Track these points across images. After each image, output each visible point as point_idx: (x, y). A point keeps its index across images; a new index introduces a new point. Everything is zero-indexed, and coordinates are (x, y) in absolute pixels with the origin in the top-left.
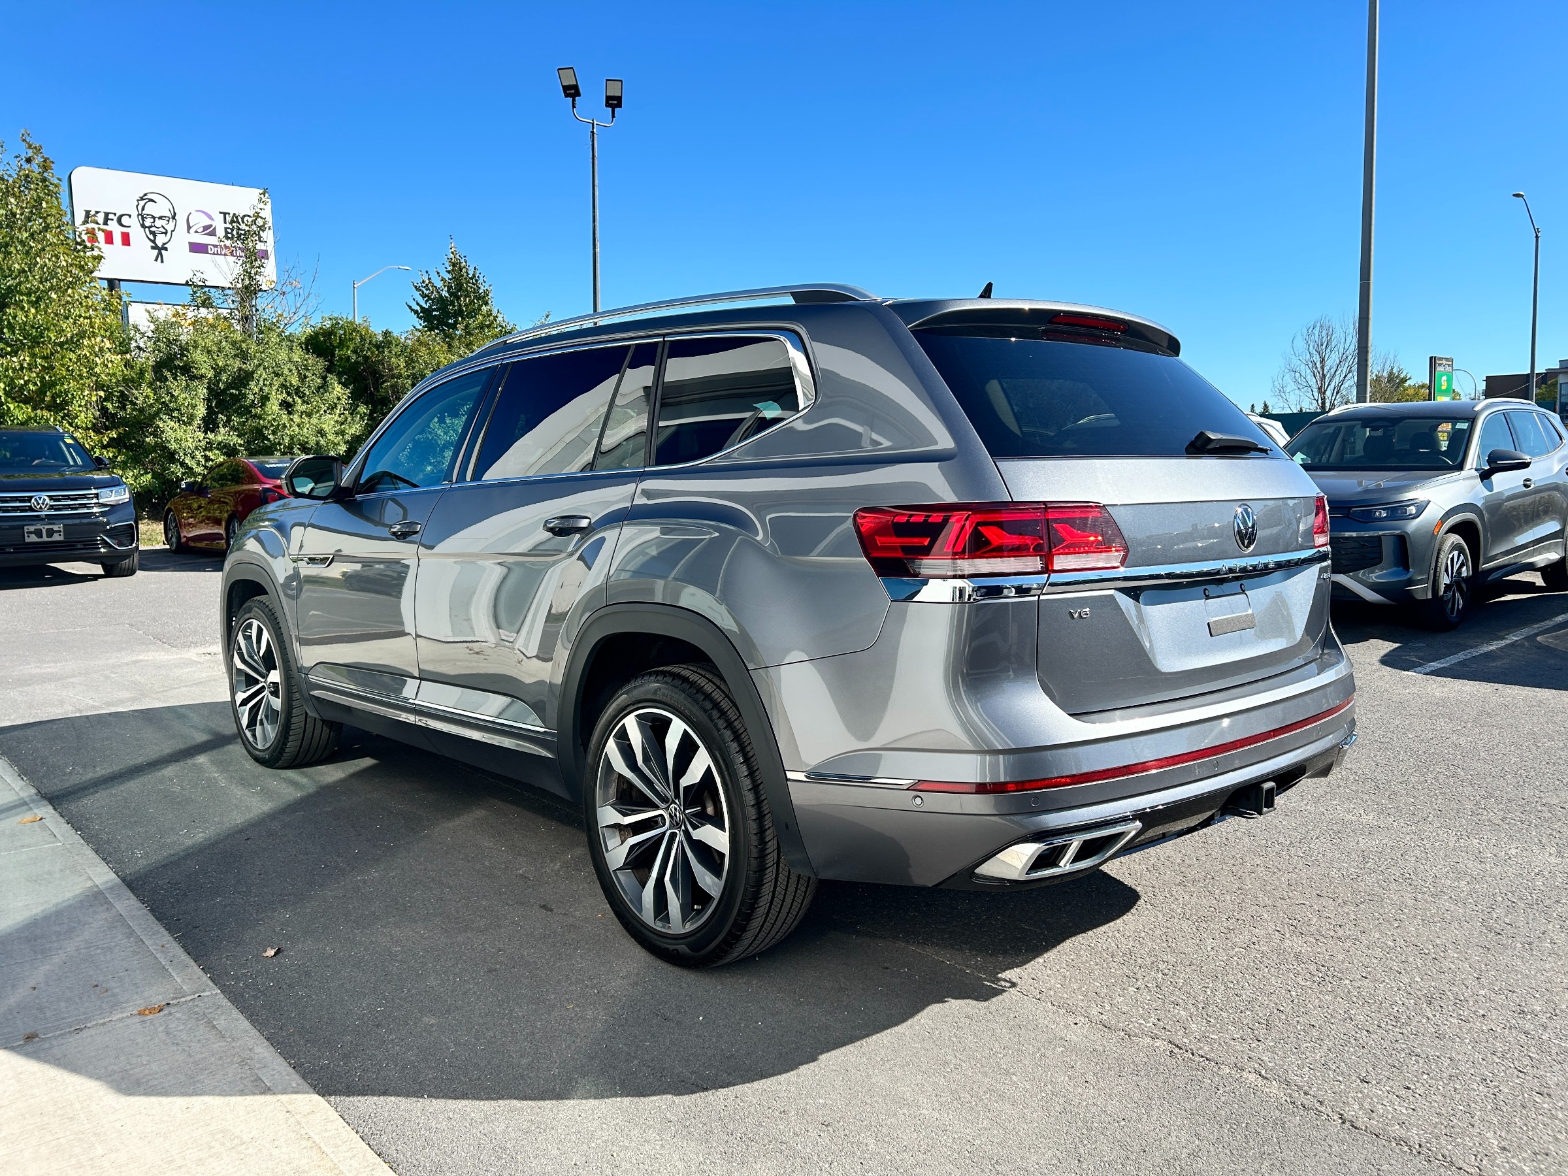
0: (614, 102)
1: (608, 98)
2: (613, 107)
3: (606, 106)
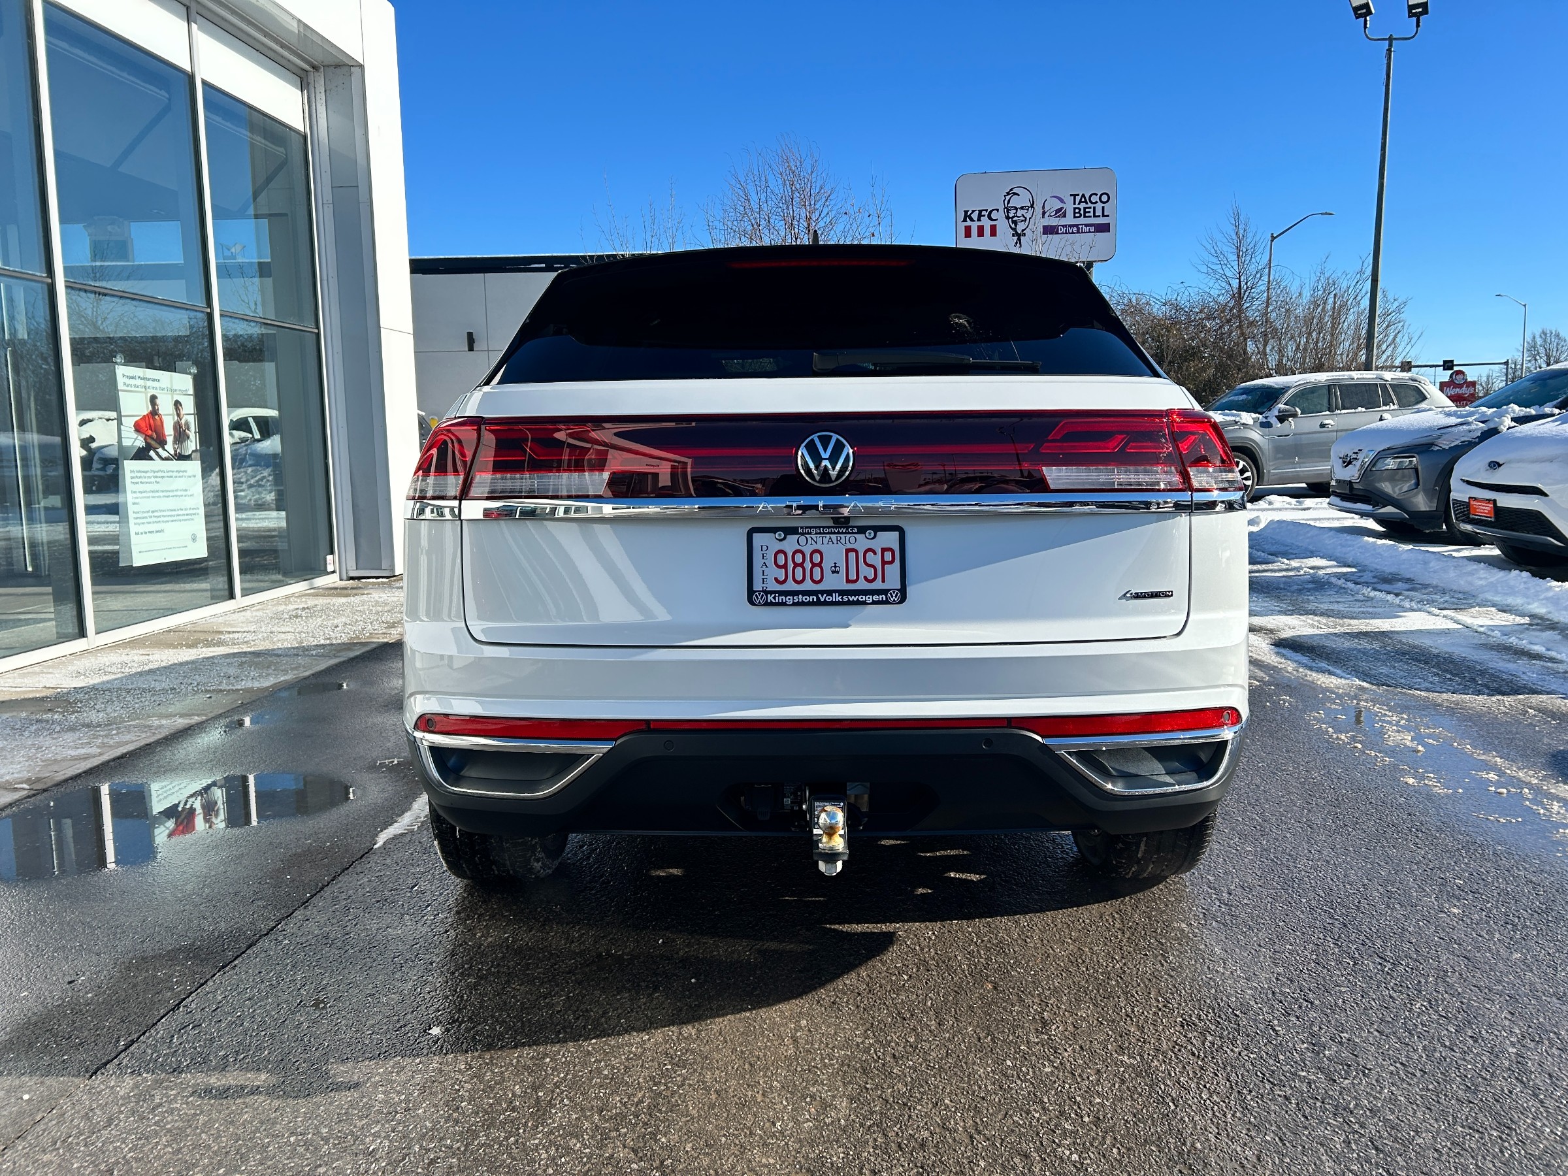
0: (1418, 11)
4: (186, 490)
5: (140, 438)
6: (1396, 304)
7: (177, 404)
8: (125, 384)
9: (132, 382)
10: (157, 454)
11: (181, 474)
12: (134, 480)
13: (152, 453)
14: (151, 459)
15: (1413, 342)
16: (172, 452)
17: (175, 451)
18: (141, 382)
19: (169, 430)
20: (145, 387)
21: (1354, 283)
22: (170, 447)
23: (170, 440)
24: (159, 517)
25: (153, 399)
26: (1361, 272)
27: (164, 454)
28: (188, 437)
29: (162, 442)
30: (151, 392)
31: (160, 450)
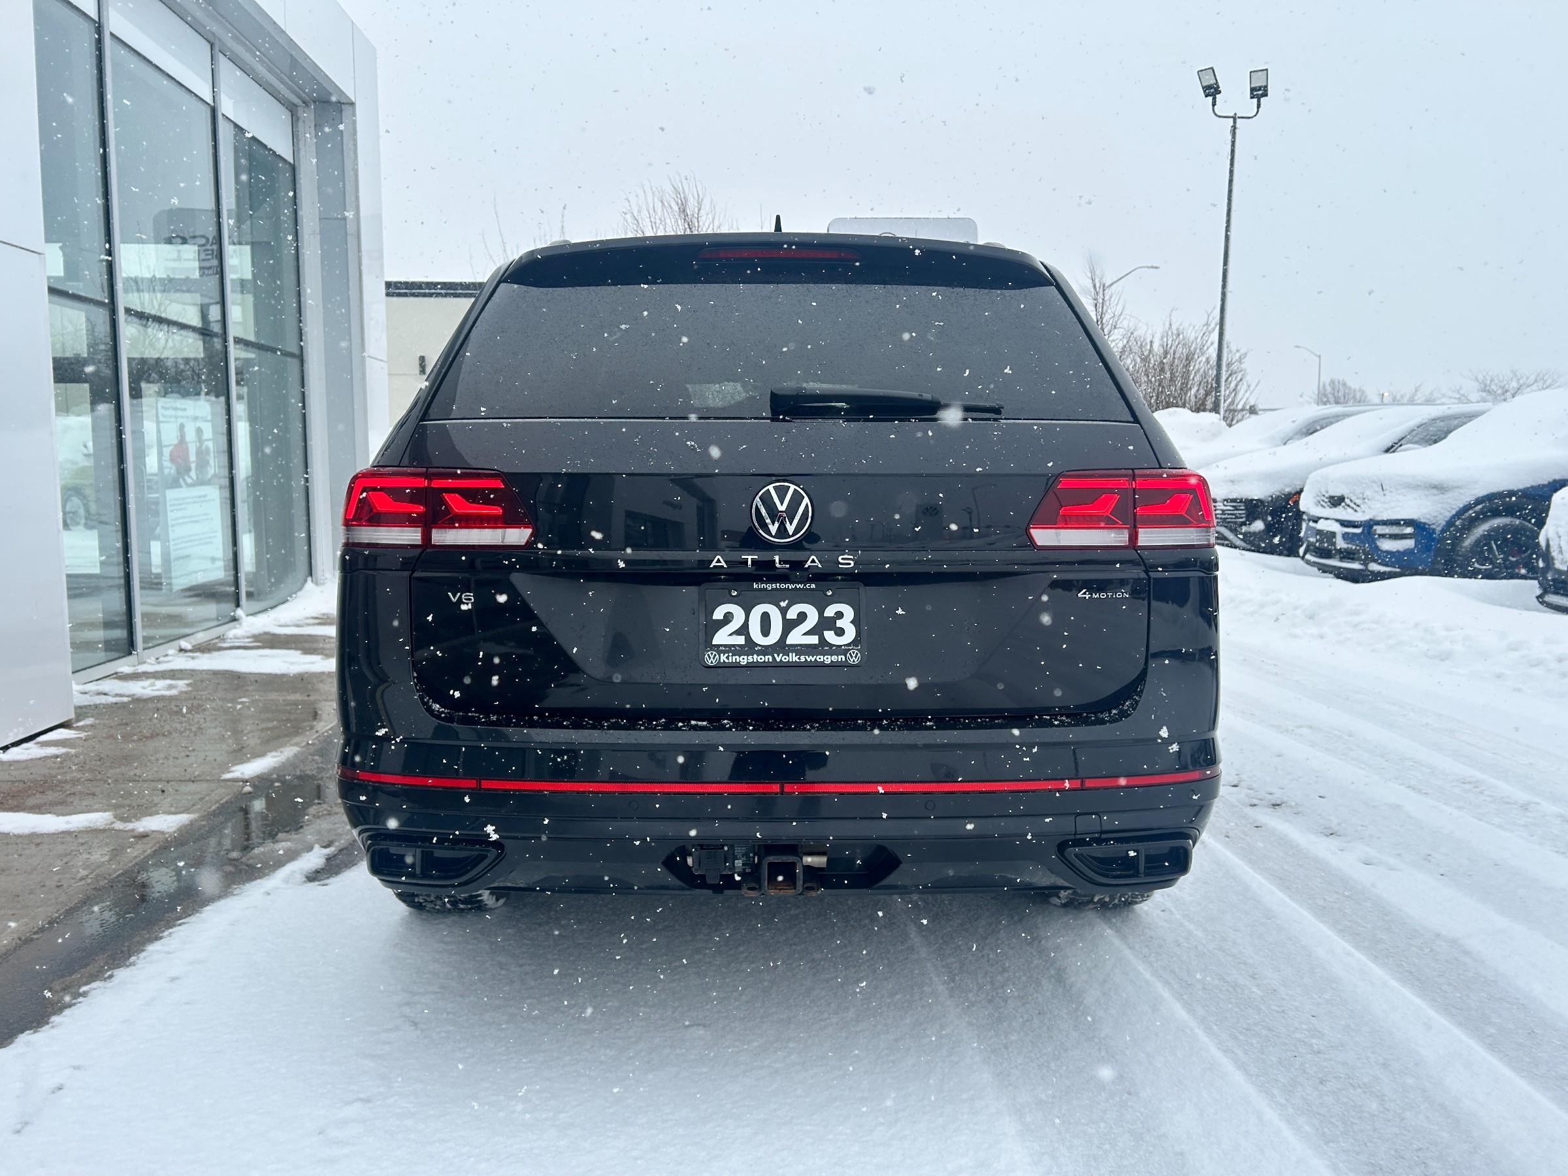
0: (1259, 93)
1: (1253, 90)
2: (1259, 98)
3: (1251, 98)
4: (206, 514)
5: (174, 467)
6: (1238, 355)
7: (199, 431)
8: (163, 415)
9: (167, 413)
10: (184, 480)
11: (202, 499)
12: (173, 508)
13: (181, 480)
14: (180, 486)
15: (1252, 388)
16: (195, 478)
17: (197, 478)
18: (172, 412)
19: (193, 457)
20: (176, 417)
21: (1201, 335)
22: (193, 474)
23: (193, 466)
24: (187, 542)
25: (182, 427)
26: (1207, 324)
27: (189, 481)
28: (208, 462)
29: (188, 470)
30: (180, 421)
31: (186, 477)
